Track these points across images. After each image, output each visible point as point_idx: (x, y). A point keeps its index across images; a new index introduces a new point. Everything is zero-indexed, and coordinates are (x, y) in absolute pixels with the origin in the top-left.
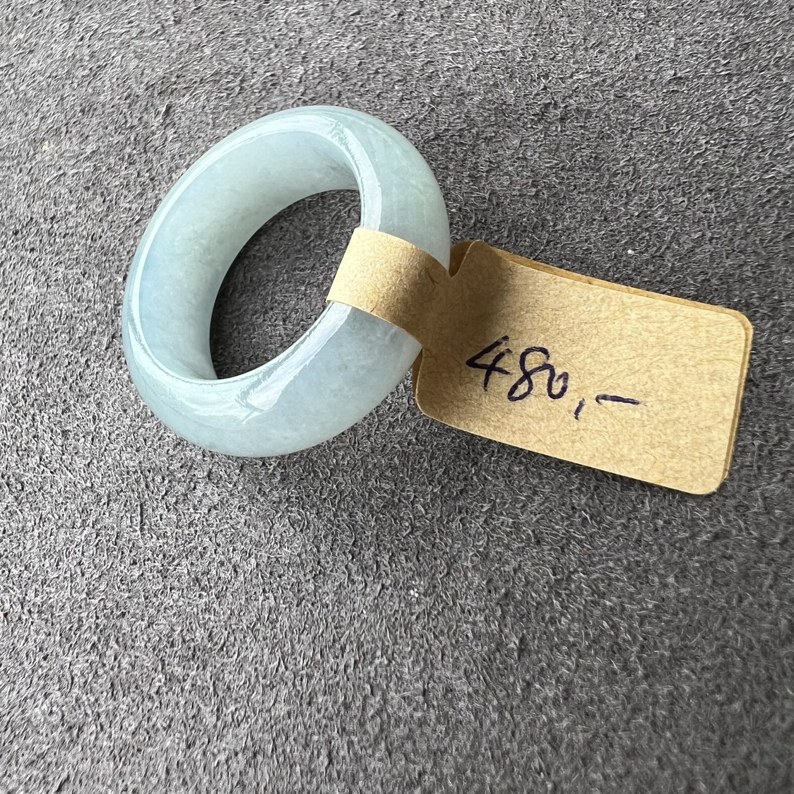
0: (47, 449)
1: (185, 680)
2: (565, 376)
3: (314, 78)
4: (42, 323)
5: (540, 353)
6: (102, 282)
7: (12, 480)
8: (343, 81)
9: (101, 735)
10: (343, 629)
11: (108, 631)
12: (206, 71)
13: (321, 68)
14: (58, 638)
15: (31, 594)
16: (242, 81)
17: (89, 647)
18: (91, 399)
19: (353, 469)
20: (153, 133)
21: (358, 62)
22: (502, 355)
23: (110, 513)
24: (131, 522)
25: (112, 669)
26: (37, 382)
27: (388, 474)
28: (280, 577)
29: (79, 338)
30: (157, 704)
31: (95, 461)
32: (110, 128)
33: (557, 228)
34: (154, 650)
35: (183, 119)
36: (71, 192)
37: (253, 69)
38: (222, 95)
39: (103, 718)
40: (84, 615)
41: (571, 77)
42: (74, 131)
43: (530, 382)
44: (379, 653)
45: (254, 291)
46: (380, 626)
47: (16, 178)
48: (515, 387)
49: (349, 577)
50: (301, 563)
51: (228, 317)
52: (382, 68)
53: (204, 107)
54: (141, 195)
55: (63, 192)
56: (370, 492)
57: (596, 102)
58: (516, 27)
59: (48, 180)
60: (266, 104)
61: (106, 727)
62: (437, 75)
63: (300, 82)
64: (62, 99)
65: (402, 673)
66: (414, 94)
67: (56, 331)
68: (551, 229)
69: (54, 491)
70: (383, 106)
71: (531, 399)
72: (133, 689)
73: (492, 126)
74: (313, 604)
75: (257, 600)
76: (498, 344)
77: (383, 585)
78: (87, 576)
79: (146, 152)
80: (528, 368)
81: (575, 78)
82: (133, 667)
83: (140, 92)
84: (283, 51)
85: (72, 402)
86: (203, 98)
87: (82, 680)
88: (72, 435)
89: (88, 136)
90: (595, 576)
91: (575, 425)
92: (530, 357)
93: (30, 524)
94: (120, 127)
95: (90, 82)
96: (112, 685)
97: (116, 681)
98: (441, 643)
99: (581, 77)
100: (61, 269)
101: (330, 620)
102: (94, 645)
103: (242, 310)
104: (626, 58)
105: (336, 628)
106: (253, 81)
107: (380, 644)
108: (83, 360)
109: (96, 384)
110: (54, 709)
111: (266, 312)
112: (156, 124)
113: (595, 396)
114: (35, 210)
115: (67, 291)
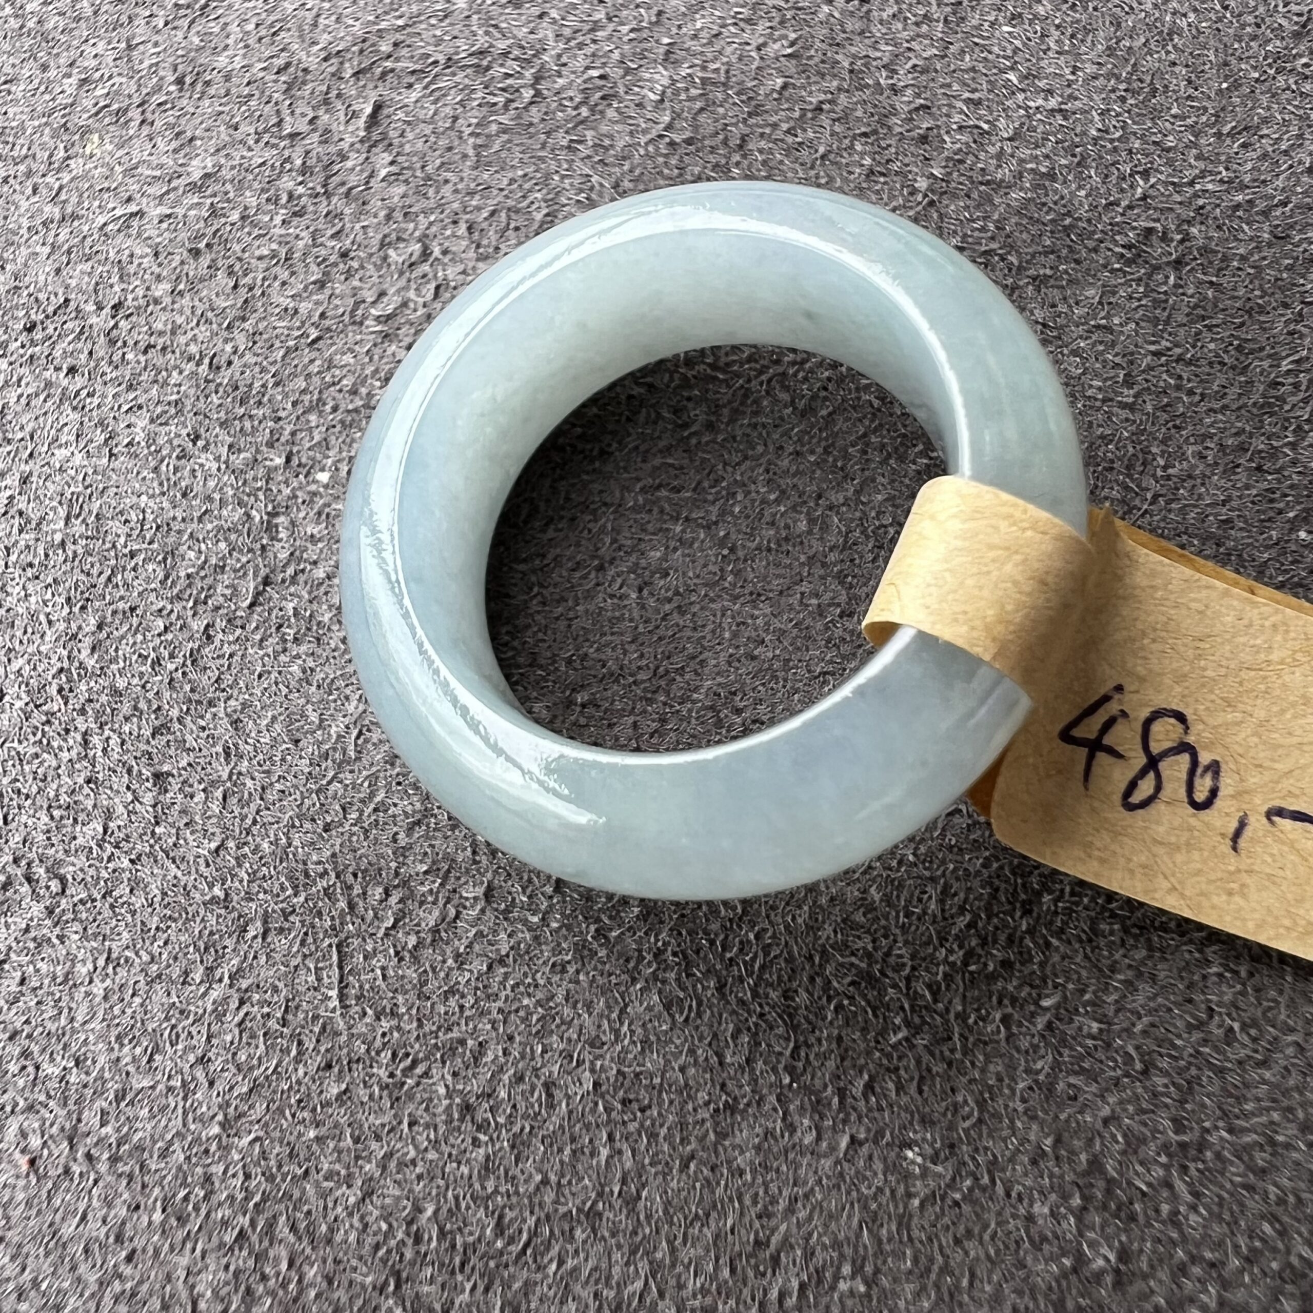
0: (120, 809)
2: (1215, 768)
4: (99, 533)
5: (1172, 721)
6: (238, 460)
7: (40, 871)
8: (750, 114)
10: (774, 1221)
11: (272, 1207)
12: (458, 42)
13: (703, 81)
14: (158, 1216)
15: (91, 1118)
16: (538, 79)
17: (229, 1239)
18: (220, 710)
20: (343, 157)
21: (780, 81)
22: (1110, 723)
24: (319, 979)
26: (91, 663)
29: (189, 576)
31: (231, 844)
33: (1171, 471)
35: (410, 136)
36: (156, 255)
37: (559, 56)
38: (495, 99)
41: (1191, 183)
42: (158, 124)
43: (1158, 777)
44: (846, 1270)
46: (850, 1217)
47: (24, 205)
48: (1132, 786)
49: (784, 1119)
50: (687, 1085)
51: (522, 567)
53: (455, 118)
54: (321, 284)
55: (138, 252)
56: (823, 952)
57: (1237, 239)
59: (101, 220)
62: (939, 135)
63: (662, 101)
66: (895, 167)
67: (132, 555)
68: (1159, 473)
69: (138, 901)
71: (1159, 807)
73: (1046, 254)
74: (713, 1169)
75: (594, 1153)
76: (1106, 699)
77: (853, 1139)
78: (220, 1086)
79: (328, 195)
80: (1155, 748)
81: (1198, 187)
82: (331, 1283)
83: (312, 62)
85: (175, 713)
86: (453, 99)
88: (175, 784)
89: (191, 140)
90: (1249, 1138)
91: (1233, 862)
92: (1157, 728)
93: (82, 970)
94: (266, 130)
95: (192, 22)
98: (967, 1253)
99: (1210, 187)
100: (141, 422)
102: (241, 1235)
104: (1291, 167)
105: (759, 1217)
106: (561, 81)
107: (848, 1251)
109: (228, 679)
112: (349, 139)
113: (1265, 808)
114: (73, 283)
115: (156, 469)
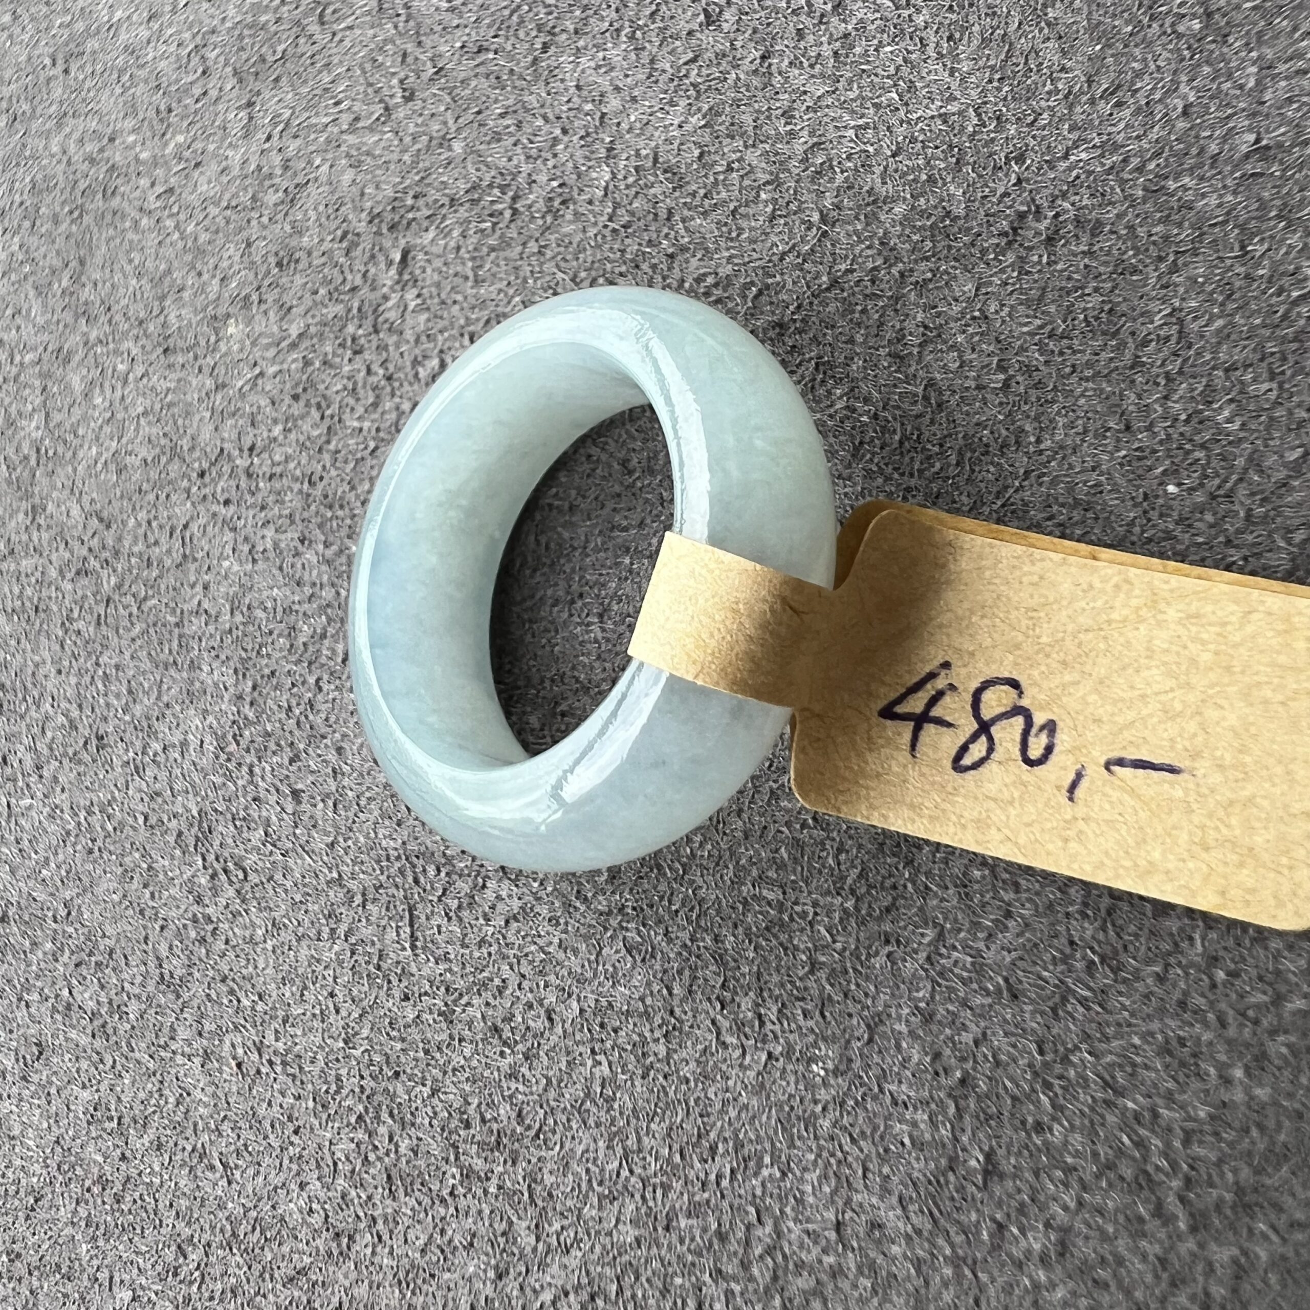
1: (488, 1179)
2: (1051, 727)
3: (628, 187)
5: (1006, 688)
6: (329, 553)
7: (231, 865)
8: (674, 189)
9: (379, 1249)
10: (712, 1118)
11: (378, 1098)
12: (458, 183)
13: (637, 169)
14: (311, 1104)
16: (515, 199)
17: (353, 1120)
19: (717, 864)
20: (386, 298)
21: (697, 153)
22: (940, 694)
23: (368, 920)
24: (398, 935)
25: (387, 1155)
26: (251, 715)
27: (772, 874)
28: (615, 1031)
30: (452, 1210)
31: (341, 839)
32: (322, 291)
33: (1042, 447)
34: (443, 1130)
35: (429, 271)
36: (273, 403)
37: (530, 175)
38: (485, 225)
39: (380, 1225)
40: (344, 1072)
41: (1066, 156)
42: (270, 300)
43: (991, 739)
44: (767, 1160)
45: (553, 563)
46: (769, 1118)
47: (194, 383)
48: (964, 749)
49: (718, 1038)
50: (646, 1012)
52: (738, 161)
53: (458, 248)
54: (375, 405)
55: (263, 403)
56: (745, 903)
57: (1111, 203)
58: (965, 67)
59: (240, 383)
60: (552, 237)
61: (386, 1237)
62: (831, 167)
63: (606, 195)
64: (249, 245)
65: (802, 1193)
66: (793, 207)
68: (1032, 449)
69: (289, 884)
70: (740, 230)
71: (990, 768)
72: (417, 1186)
73: (927, 259)
74: (665, 1077)
75: (583, 1064)
76: (932, 676)
77: (770, 1055)
78: (344, 1013)
79: (376, 331)
80: (987, 714)
81: (1072, 158)
82: (416, 1154)
83: (362, 227)
84: (575, 139)
85: (302, 746)
86: (455, 233)
87: (348, 1167)
88: (305, 797)
89: (290, 308)
90: (1108, 1059)
91: (1068, 810)
92: (988, 696)
93: (260, 932)
94: (336, 289)
95: (286, 214)
96: (389, 1177)
97: (394, 1173)
98: (862, 1151)
99: (1083, 156)
100: (270, 533)
101: (692, 1103)
102: (360, 1118)
103: (538, 596)
104: (1166, 114)
105: (701, 1116)
106: (531, 197)
107: (768, 1146)
108: (312, 680)
109: (333, 719)
110: (314, 1206)
111: (573, 602)
112: (389, 283)
113: (1102, 761)
114: (226, 435)
115: (281, 568)
